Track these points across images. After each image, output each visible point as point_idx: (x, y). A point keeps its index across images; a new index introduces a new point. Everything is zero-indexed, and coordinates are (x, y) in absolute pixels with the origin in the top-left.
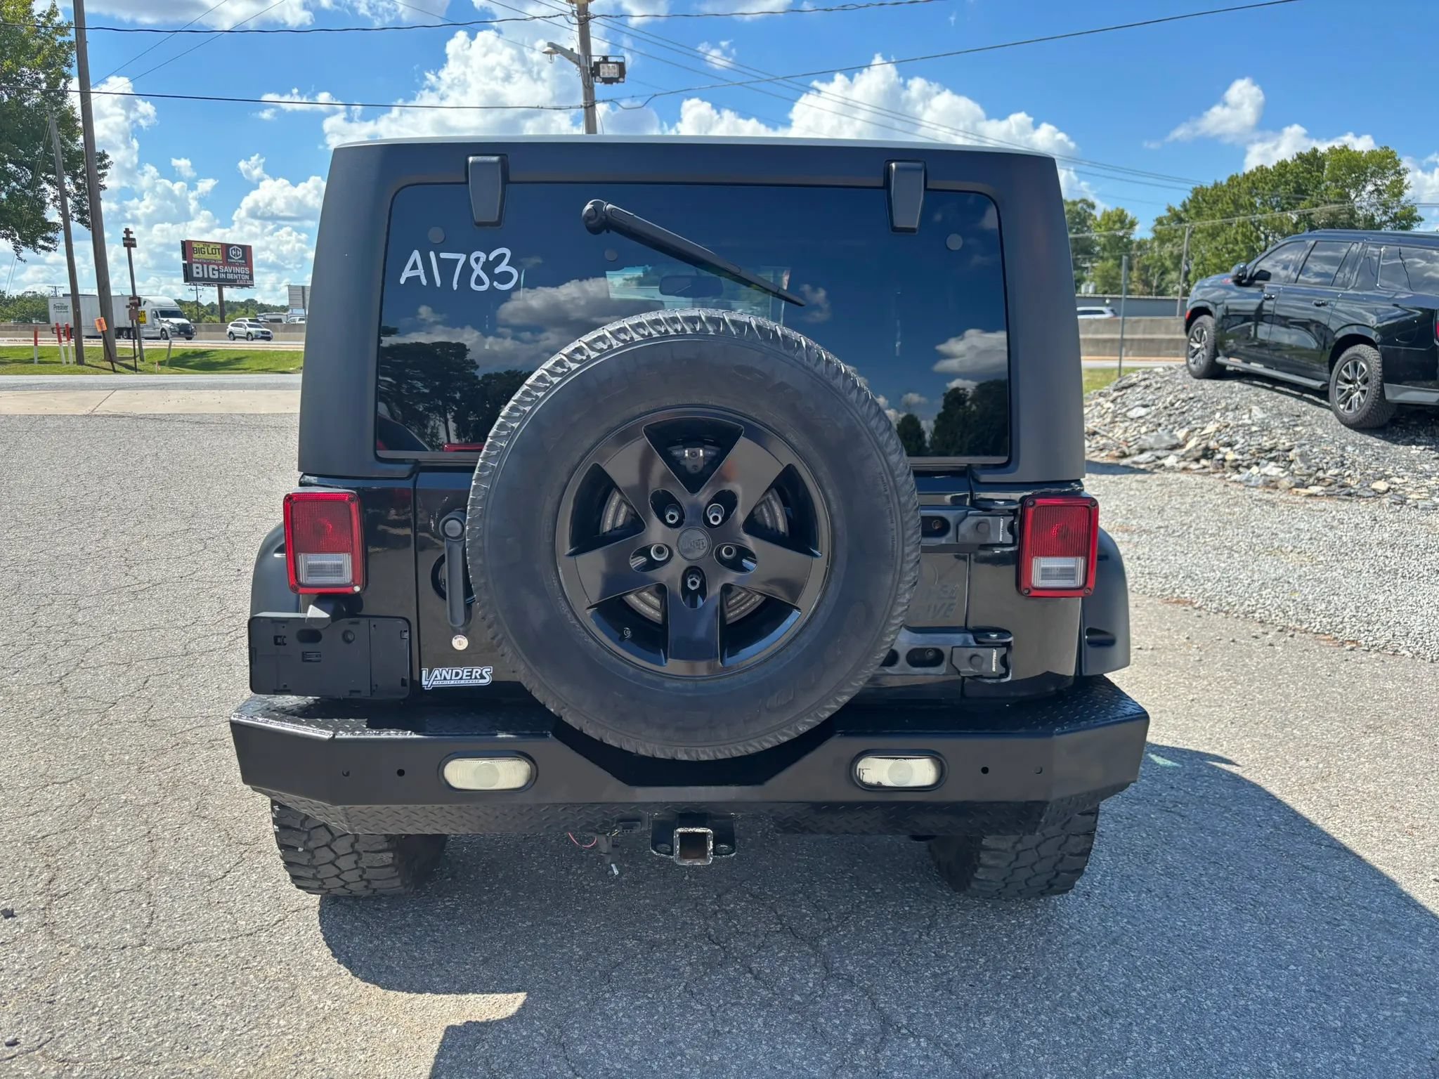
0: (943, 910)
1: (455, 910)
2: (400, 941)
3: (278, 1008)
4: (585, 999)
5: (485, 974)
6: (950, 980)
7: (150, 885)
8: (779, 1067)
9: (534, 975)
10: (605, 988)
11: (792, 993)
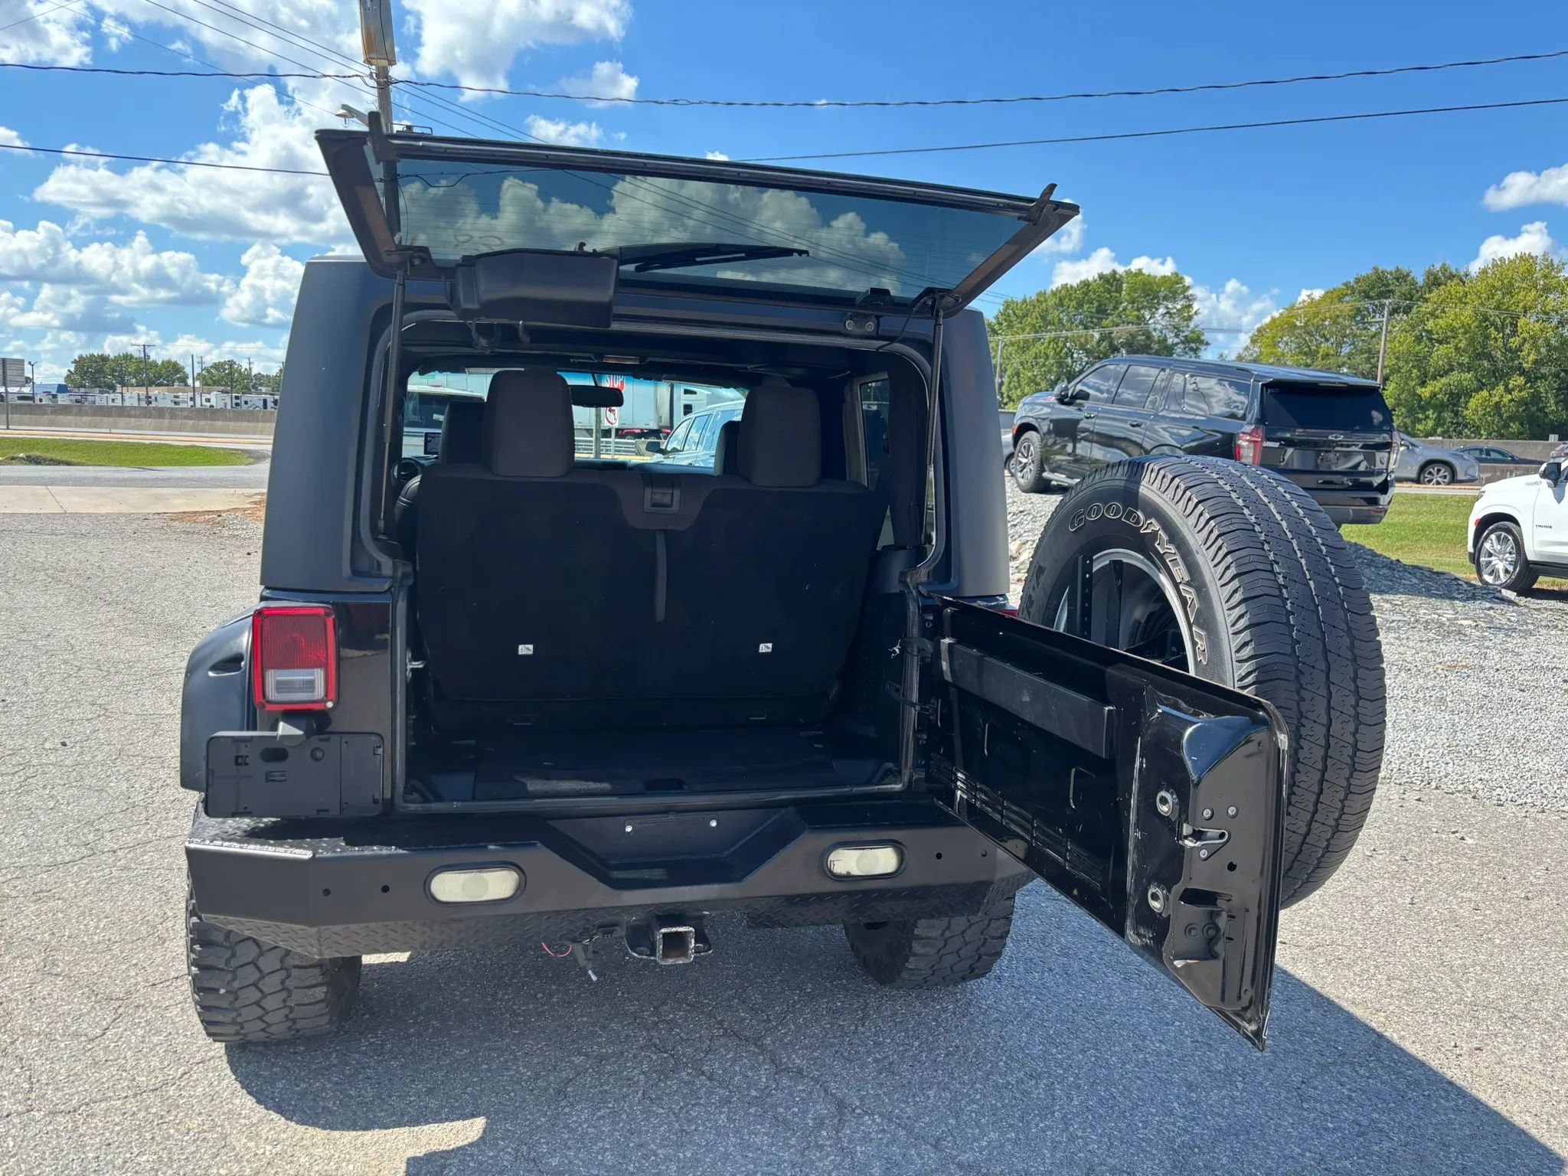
0: (872, 1002)
1: (382, 1046)
2: (329, 1081)
3: (213, 1158)
4: (545, 1115)
5: (433, 1104)
6: (891, 1064)
7: (17, 1049)
8: (750, 1155)
9: (485, 1099)
10: (563, 1103)
11: (748, 1089)
